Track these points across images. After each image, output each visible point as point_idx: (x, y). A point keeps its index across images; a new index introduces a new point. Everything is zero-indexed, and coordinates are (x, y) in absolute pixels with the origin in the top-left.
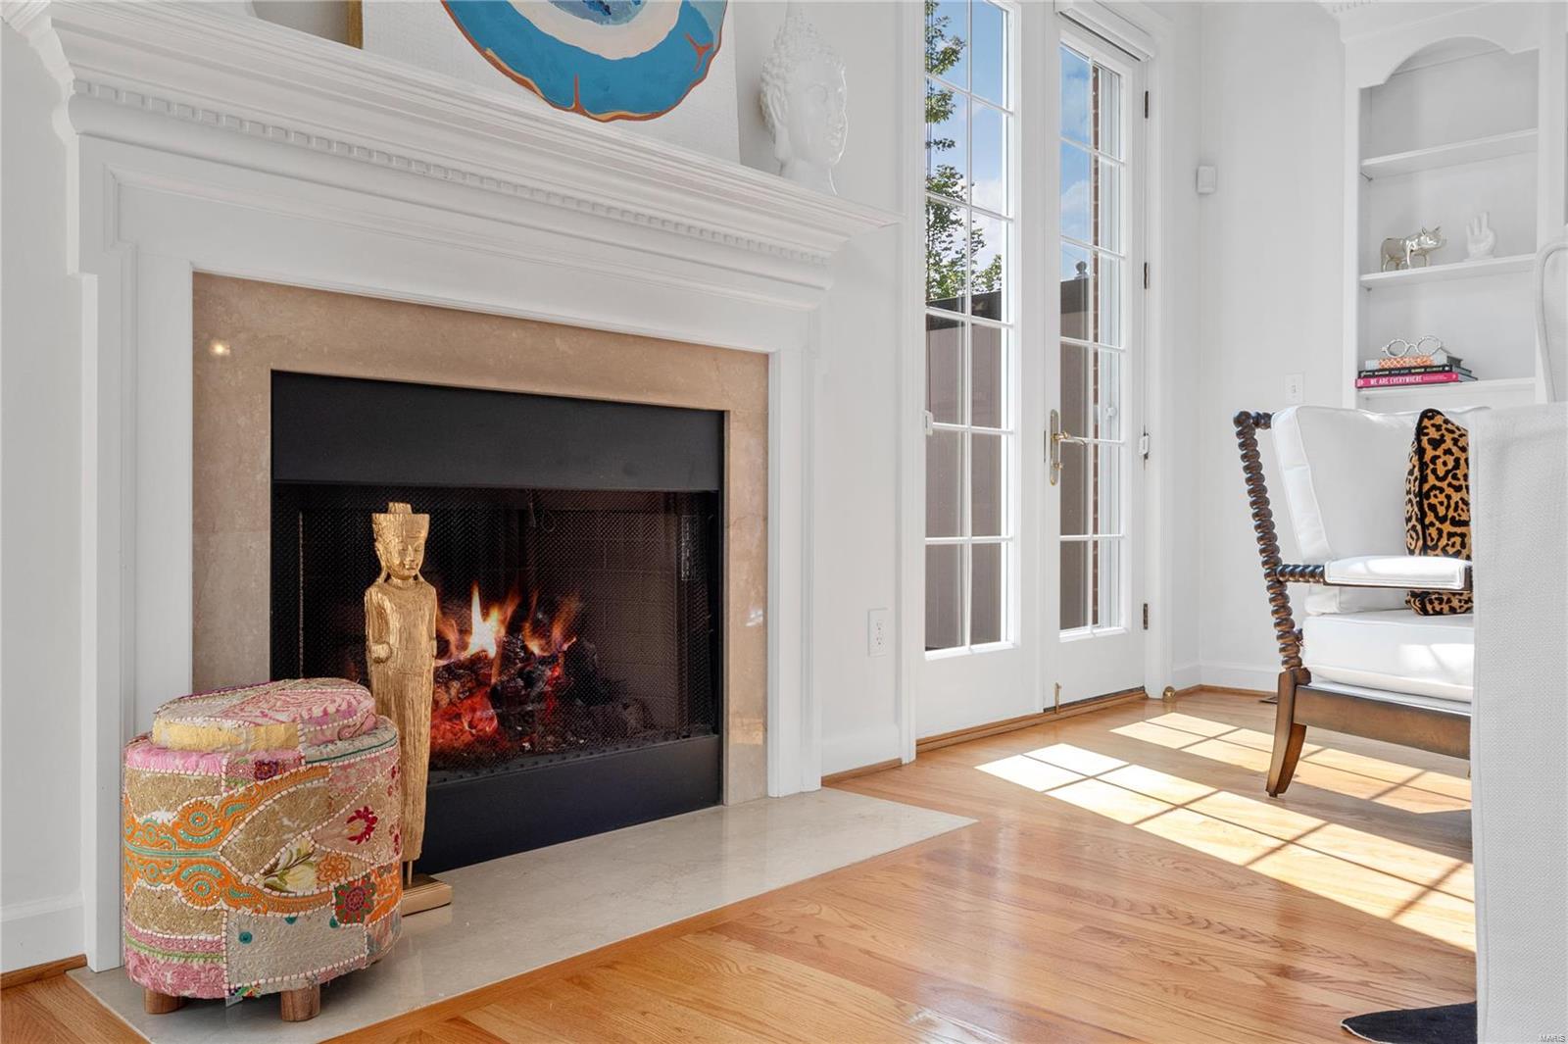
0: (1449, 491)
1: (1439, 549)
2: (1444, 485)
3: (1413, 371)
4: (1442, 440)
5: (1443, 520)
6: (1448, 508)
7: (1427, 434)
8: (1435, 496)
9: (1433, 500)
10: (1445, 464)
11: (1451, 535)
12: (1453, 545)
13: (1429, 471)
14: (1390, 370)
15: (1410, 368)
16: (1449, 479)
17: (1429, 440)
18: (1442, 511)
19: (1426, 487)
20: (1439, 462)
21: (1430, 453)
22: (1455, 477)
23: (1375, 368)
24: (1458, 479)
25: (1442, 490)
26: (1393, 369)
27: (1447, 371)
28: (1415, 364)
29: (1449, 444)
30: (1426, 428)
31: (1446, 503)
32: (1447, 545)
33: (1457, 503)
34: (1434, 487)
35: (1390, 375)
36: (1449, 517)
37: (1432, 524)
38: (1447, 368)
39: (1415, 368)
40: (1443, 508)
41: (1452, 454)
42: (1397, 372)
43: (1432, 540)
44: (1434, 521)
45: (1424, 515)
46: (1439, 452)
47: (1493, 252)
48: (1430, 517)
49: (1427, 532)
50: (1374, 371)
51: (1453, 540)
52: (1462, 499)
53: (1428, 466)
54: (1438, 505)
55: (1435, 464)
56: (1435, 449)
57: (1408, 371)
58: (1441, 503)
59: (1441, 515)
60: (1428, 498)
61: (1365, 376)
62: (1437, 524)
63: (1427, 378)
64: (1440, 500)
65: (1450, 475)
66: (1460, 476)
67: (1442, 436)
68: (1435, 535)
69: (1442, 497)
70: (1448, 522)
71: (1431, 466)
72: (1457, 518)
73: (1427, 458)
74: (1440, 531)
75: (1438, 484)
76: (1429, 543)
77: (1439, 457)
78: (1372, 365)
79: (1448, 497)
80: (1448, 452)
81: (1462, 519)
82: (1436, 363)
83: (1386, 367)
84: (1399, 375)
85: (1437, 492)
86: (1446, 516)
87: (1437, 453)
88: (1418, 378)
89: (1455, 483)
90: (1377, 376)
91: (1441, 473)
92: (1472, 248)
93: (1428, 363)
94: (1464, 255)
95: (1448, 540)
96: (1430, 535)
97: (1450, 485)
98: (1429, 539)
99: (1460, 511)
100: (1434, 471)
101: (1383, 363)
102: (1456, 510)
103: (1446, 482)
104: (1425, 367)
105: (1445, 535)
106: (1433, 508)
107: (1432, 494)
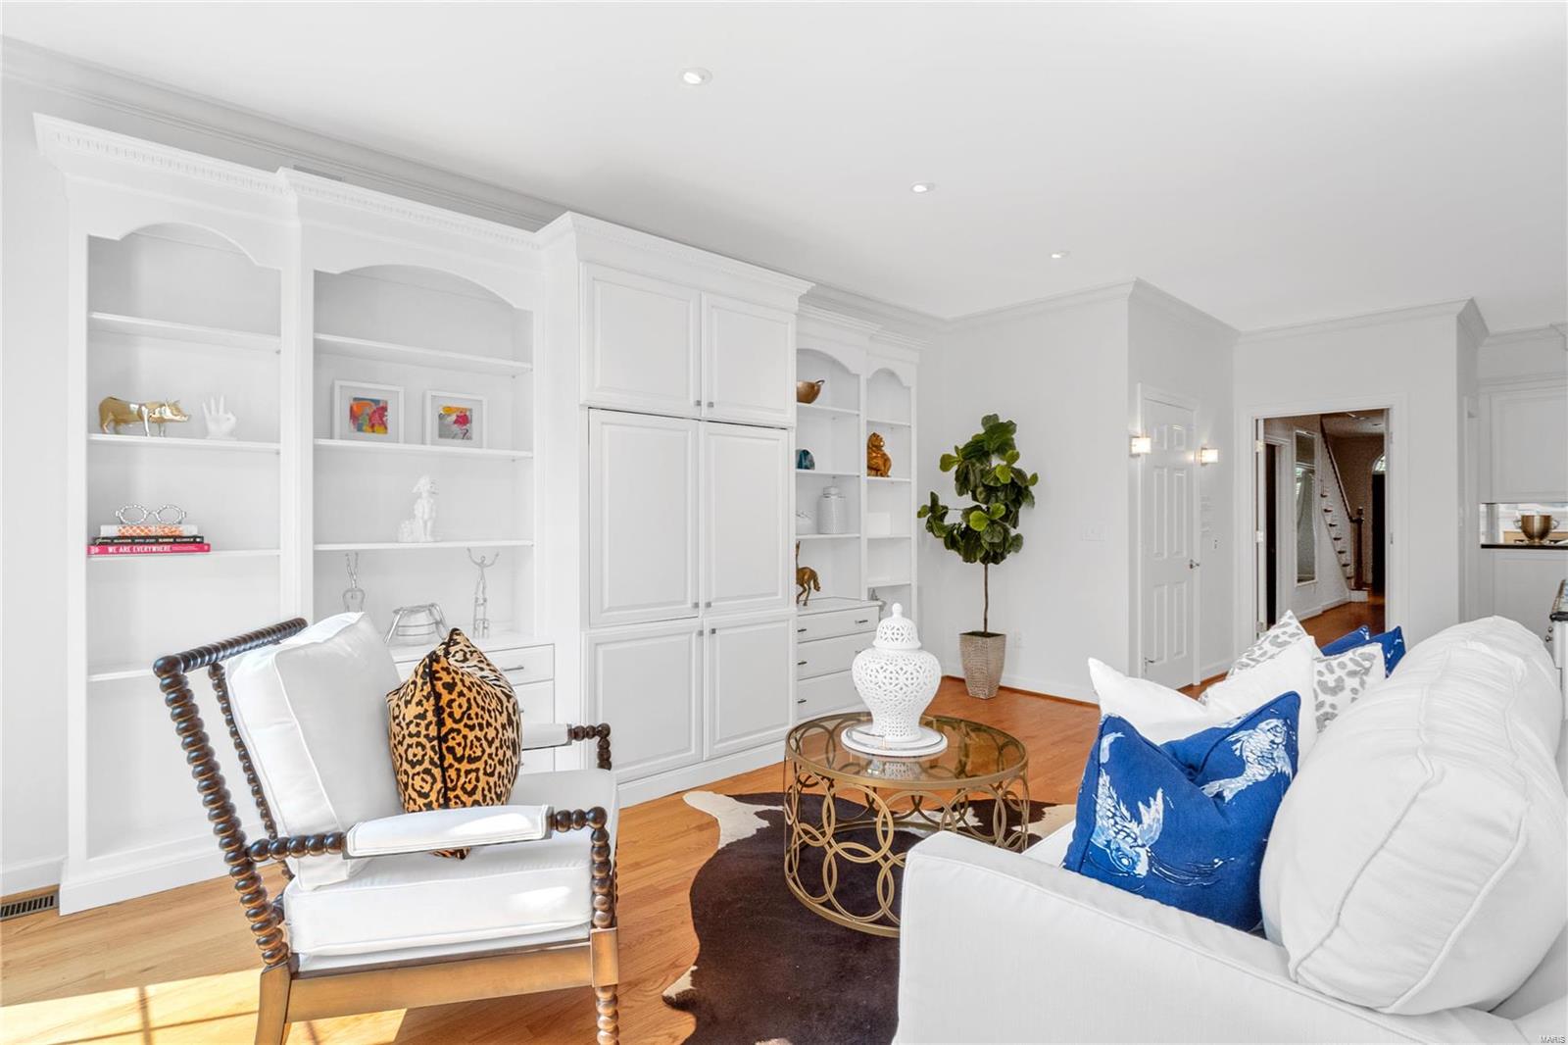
0: (465, 731)
1: (459, 789)
2: (460, 726)
3: (160, 540)
4: (454, 684)
5: (460, 760)
6: (464, 749)
7: (440, 679)
8: (453, 738)
9: (451, 743)
10: (460, 706)
11: (467, 772)
12: (470, 782)
13: (445, 715)
14: (132, 538)
15: (156, 538)
16: (465, 720)
17: (443, 684)
18: (459, 751)
19: (444, 731)
20: (455, 705)
21: (446, 697)
22: (470, 718)
23: (114, 535)
24: (472, 719)
25: (459, 732)
26: (136, 538)
27: (199, 543)
28: (162, 534)
29: (459, 687)
30: (438, 672)
31: (463, 744)
32: (465, 782)
33: (472, 741)
34: (452, 730)
35: (133, 543)
36: (466, 756)
37: (451, 766)
38: (198, 540)
39: (162, 537)
40: (461, 748)
41: (464, 695)
42: (142, 541)
43: (452, 781)
44: (453, 762)
45: (442, 758)
46: (454, 695)
47: (234, 434)
48: (449, 759)
49: (447, 774)
50: (112, 539)
51: (469, 777)
52: (476, 737)
53: (444, 711)
54: (457, 747)
55: (451, 707)
56: (450, 693)
57: (156, 540)
58: (459, 744)
59: (458, 756)
60: (446, 741)
61: (101, 544)
62: (456, 765)
63: (176, 548)
64: (457, 741)
65: (466, 717)
66: (473, 716)
67: (453, 678)
68: (454, 777)
69: (459, 739)
70: (466, 760)
71: (448, 710)
72: (473, 756)
73: (443, 702)
74: (458, 770)
75: (456, 726)
76: (450, 785)
77: (453, 701)
78: (109, 531)
79: (465, 737)
80: (461, 694)
81: (476, 755)
82: (185, 534)
83: (126, 534)
84: (145, 544)
85: (455, 734)
86: (463, 756)
87: (452, 697)
88: (167, 548)
89: (470, 723)
90: (116, 544)
91: (457, 716)
92: (212, 427)
93: (177, 533)
94: (204, 433)
95: (466, 777)
96: (449, 776)
97: (466, 725)
98: (448, 781)
99: (474, 749)
100: (451, 715)
101: (123, 531)
102: (471, 748)
103: (462, 724)
104: (175, 537)
105: (462, 774)
106: (451, 750)
107: (450, 737)
